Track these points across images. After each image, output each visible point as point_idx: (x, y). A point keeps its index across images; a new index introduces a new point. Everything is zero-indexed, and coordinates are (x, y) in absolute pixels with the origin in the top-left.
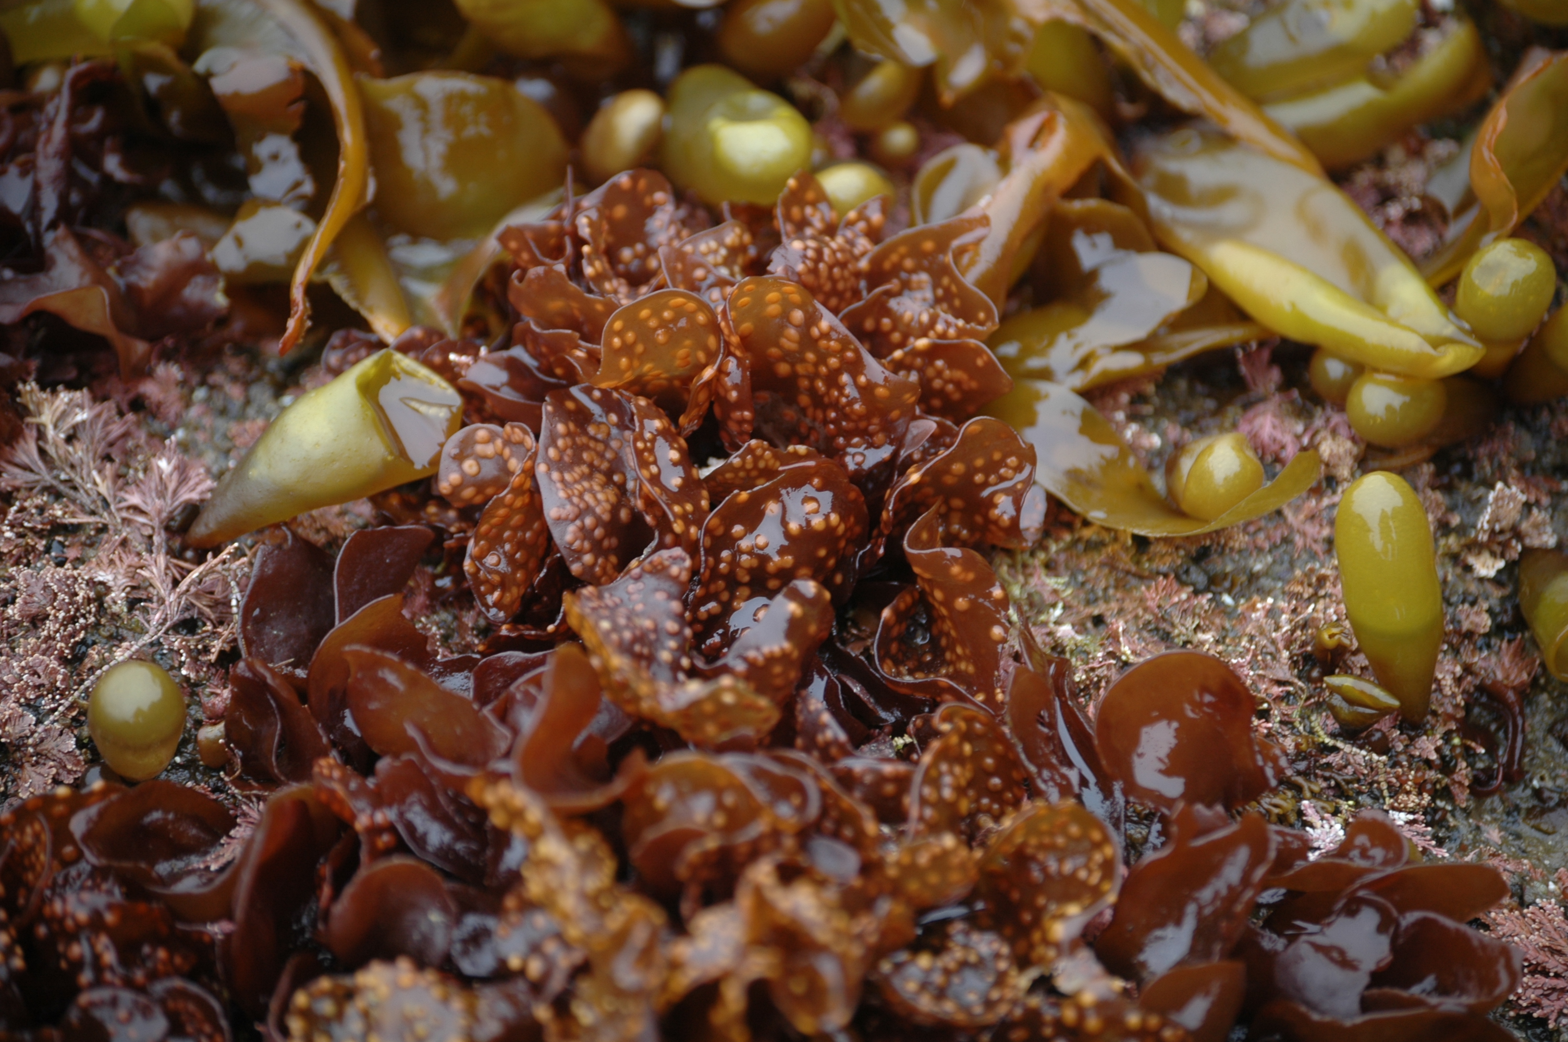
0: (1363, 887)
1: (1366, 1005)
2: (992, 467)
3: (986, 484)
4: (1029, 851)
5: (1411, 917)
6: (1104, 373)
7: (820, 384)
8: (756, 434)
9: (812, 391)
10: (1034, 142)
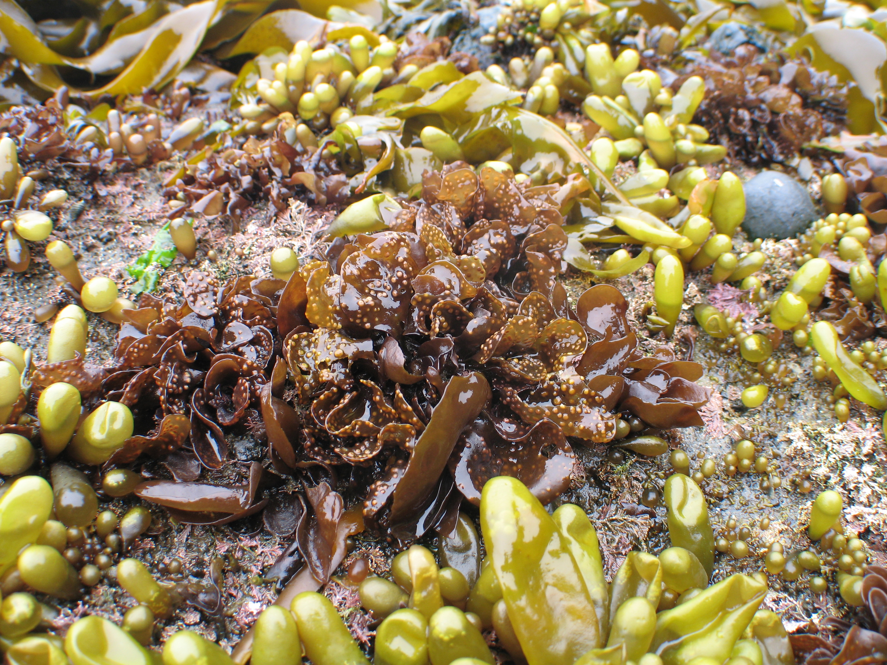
0: (659, 368)
1: (657, 402)
2: (555, 243)
3: (552, 248)
4: (556, 338)
5: (674, 379)
6: (587, 238)
7: (507, 209)
8: (484, 216)
9: (505, 211)
10: (574, 179)
